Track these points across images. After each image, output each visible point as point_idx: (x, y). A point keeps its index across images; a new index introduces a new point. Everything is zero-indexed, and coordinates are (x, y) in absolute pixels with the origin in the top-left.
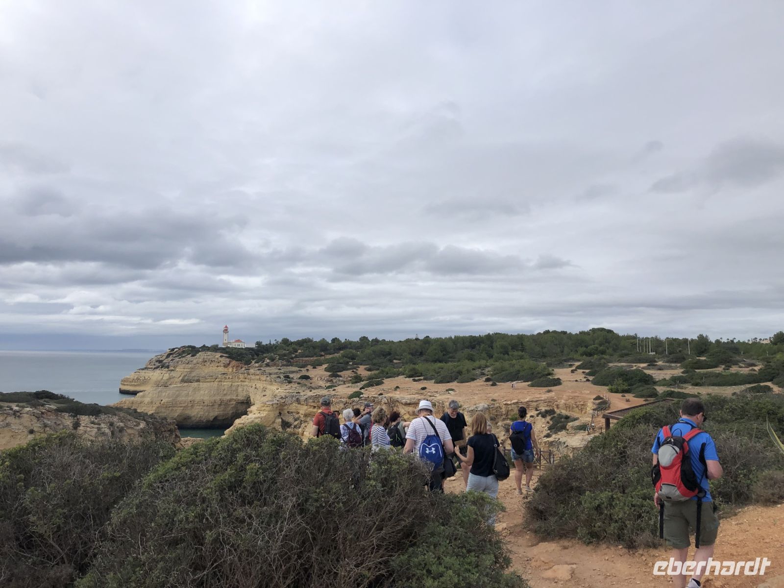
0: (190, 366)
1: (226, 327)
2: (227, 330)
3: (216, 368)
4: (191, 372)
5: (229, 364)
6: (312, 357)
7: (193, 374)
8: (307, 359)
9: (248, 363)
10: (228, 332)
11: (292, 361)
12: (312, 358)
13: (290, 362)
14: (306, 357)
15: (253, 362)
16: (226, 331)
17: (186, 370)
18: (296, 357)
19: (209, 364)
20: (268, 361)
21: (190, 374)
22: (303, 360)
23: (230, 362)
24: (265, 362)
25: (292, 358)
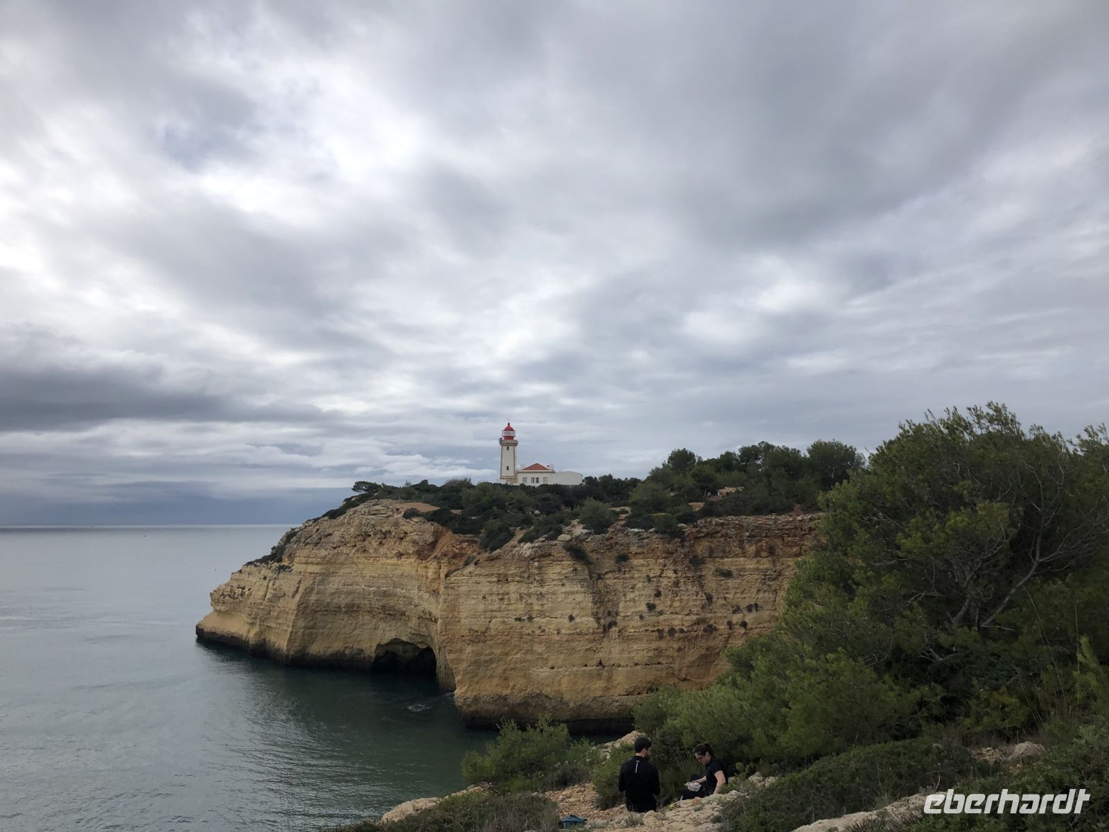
0: (323, 553)
1: (509, 429)
2: (512, 438)
3: (394, 561)
4: (325, 577)
5: (433, 545)
6: (787, 509)
7: (334, 584)
8: (761, 520)
9: (496, 540)
10: (515, 444)
11: (687, 528)
12: (783, 518)
13: (679, 534)
14: (757, 511)
15: (520, 534)
16: (508, 439)
17: (311, 568)
18: (708, 512)
19: (375, 544)
20: (579, 530)
21: (322, 582)
22: (740, 527)
23: (437, 536)
24: (564, 537)
25: (690, 518)
